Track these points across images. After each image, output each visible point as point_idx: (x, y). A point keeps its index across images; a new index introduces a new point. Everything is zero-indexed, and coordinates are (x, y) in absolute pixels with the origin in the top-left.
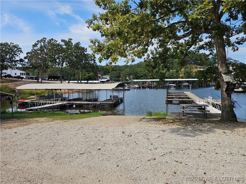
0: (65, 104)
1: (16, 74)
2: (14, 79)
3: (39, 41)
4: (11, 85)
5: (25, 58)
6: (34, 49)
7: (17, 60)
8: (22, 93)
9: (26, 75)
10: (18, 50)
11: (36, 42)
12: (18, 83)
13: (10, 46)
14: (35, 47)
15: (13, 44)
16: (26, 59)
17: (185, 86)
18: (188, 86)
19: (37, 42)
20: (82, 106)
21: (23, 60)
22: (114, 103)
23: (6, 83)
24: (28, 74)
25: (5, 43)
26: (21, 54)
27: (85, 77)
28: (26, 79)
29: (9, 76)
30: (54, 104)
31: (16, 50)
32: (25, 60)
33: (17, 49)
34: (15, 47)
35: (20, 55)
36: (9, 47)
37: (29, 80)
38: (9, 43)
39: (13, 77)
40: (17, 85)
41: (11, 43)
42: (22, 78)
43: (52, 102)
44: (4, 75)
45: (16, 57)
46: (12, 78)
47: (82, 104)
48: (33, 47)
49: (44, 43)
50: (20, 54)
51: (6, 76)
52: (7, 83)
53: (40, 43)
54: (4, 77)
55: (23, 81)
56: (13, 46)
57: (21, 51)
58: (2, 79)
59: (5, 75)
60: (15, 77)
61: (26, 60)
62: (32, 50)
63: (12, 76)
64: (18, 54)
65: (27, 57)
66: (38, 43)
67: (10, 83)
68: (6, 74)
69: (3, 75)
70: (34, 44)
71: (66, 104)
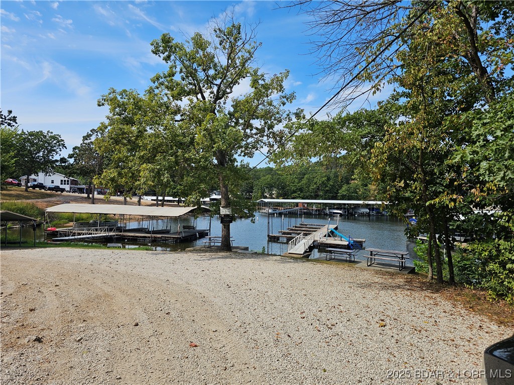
0: (111, 236)
1: (53, 182)
2: (49, 192)
3: (93, 130)
4: (40, 203)
5: (70, 156)
6: (84, 143)
7: (56, 160)
8: (56, 218)
9: (71, 184)
10: (58, 144)
11: (90, 133)
12: (53, 199)
13: (46, 136)
14: (87, 139)
15: (52, 133)
16: (71, 158)
17: (362, 215)
18: (369, 215)
19: (91, 131)
20: (137, 239)
21: (66, 159)
22: (183, 237)
23: (33, 199)
24: (74, 182)
25: (38, 131)
26: (64, 150)
27: (174, 191)
28: (70, 192)
29: (41, 186)
30: (93, 235)
31: (56, 144)
32: (69, 159)
33: (57, 142)
34: (54, 138)
35: (61, 151)
36: (44, 138)
37: (74, 194)
38: (45, 132)
39: (46, 188)
40: (51, 204)
41: (48, 132)
42: (63, 190)
43: (93, 232)
44: (32, 185)
45: (54, 155)
46: (45, 190)
47: (136, 237)
48: (83, 141)
49: (102, 134)
50: (62, 149)
51: (34, 187)
52: (35, 199)
53: (96, 134)
54: (31, 187)
55: (64, 196)
56: (50, 137)
57: (64, 146)
58: (27, 191)
59: (34, 185)
60: (50, 189)
61: (72, 161)
62: (81, 144)
63: (44, 186)
64: (58, 150)
65: (73, 155)
66: (92, 133)
67: (40, 198)
68: (36, 183)
69: (29, 184)
70: (85, 135)
71: (114, 236)
